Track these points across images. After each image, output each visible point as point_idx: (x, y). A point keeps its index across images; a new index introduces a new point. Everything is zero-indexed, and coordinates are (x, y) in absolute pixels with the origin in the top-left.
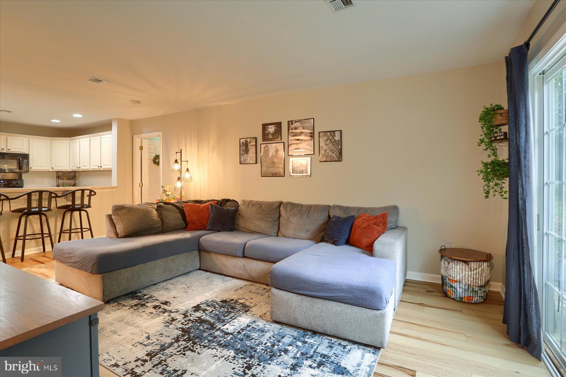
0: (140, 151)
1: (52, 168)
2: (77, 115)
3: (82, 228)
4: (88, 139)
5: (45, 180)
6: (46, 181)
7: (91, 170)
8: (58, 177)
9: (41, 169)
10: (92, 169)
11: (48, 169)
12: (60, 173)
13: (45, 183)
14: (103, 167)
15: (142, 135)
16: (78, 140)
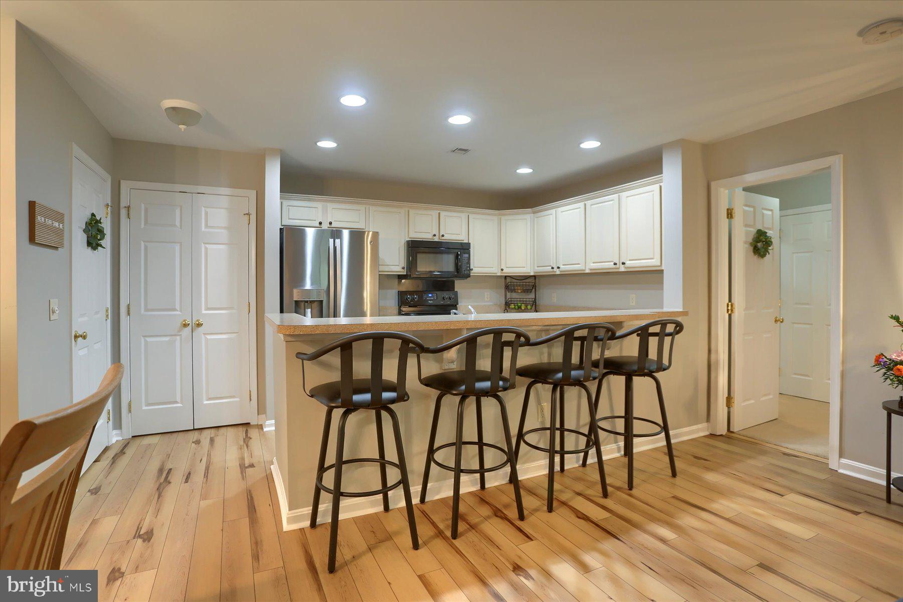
0: (727, 220)
1: (502, 270)
2: (590, 144)
3: (628, 417)
4: (581, 205)
5: (486, 293)
6: (487, 295)
7: (587, 271)
8: (507, 287)
9: (484, 271)
10: (591, 270)
11: (495, 272)
12: (508, 280)
13: (486, 299)
14: (628, 263)
15: (746, 175)
16: (553, 211)
